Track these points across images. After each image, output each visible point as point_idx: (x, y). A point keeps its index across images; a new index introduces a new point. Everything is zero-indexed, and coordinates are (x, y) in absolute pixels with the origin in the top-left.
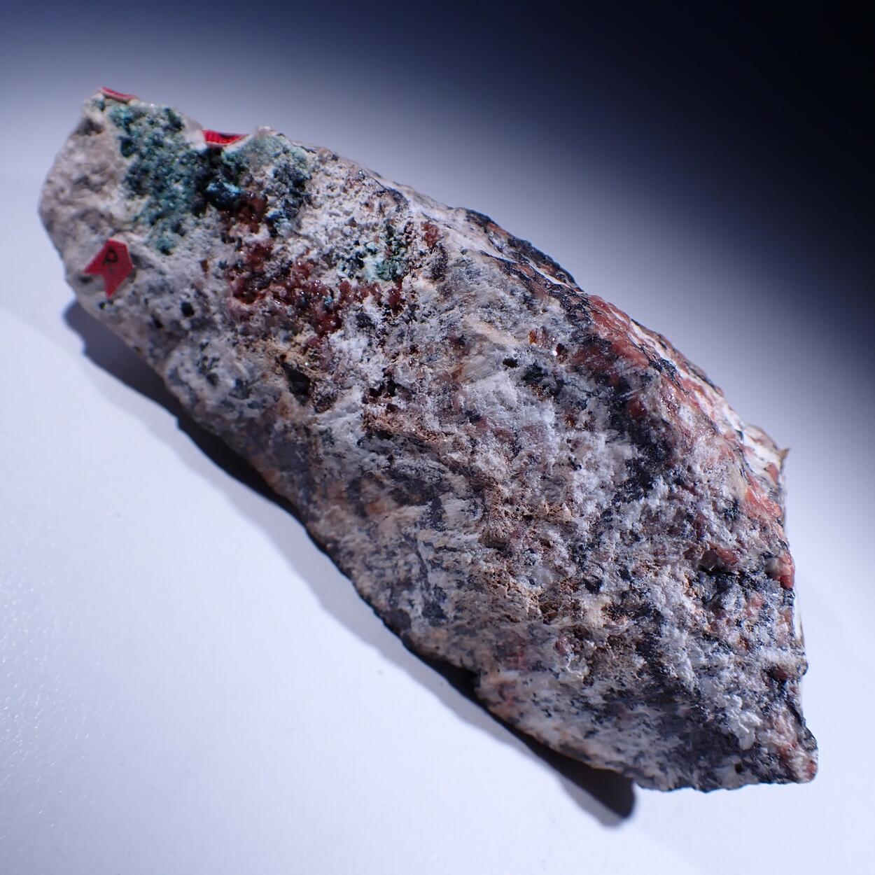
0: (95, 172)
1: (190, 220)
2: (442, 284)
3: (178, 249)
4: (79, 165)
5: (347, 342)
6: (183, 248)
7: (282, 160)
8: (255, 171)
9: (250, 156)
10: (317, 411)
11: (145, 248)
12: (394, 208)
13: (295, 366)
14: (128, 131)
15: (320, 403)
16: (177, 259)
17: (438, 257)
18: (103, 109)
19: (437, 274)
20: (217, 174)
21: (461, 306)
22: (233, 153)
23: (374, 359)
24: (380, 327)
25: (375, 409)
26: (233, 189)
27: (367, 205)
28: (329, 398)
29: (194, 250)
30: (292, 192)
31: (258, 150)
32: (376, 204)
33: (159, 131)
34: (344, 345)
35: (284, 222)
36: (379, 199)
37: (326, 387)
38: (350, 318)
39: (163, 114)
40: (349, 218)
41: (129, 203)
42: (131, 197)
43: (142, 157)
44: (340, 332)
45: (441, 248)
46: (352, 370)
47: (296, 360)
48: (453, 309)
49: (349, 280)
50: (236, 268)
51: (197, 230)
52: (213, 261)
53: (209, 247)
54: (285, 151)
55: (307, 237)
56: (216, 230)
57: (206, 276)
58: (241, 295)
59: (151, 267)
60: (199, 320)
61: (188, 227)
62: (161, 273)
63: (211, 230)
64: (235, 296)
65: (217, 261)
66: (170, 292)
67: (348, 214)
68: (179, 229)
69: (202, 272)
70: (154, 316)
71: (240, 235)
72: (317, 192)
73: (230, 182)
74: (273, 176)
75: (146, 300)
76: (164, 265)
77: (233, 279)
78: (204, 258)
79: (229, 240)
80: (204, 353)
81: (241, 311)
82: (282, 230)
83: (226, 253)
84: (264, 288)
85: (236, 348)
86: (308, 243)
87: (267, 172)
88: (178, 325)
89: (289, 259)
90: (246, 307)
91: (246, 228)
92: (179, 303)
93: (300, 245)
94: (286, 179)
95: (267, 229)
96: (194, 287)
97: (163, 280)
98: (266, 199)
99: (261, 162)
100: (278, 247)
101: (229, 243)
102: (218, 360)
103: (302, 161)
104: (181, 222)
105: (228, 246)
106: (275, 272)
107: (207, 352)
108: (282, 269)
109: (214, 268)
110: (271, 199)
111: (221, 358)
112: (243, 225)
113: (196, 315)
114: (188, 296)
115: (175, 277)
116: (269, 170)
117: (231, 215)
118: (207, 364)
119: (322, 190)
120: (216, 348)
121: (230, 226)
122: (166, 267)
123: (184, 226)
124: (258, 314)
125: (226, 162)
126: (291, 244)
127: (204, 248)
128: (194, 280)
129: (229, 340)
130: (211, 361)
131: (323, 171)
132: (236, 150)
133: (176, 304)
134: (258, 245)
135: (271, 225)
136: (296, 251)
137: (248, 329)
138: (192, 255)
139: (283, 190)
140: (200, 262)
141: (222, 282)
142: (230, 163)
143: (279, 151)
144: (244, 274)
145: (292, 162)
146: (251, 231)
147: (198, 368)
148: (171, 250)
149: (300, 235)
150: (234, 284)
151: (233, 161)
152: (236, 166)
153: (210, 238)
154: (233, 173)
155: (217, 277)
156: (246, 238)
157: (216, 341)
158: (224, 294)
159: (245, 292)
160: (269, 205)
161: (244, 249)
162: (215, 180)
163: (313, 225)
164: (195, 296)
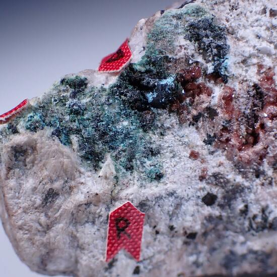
0: (52, 181)
1: (153, 137)
3: (165, 166)
4: (34, 189)
6: (168, 161)
7: (182, 26)
8: (172, 52)
9: (159, 46)
11: (143, 191)
14: (50, 125)
16: (173, 172)
18: (15, 131)
20: (148, 83)
22: (143, 58)
26: (169, 81)
29: (177, 154)
30: (214, 38)
31: (160, 37)
33: (70, 102)
35: (227, 63)
39: (62, 88)
40: (268, 13)
41: (101, 173)
42: (96, 168)
43: (78, 131)
50: (225, 129)
51: (166, 138)
52: (197, 146)
53: (186, 140)
54: (179, 17)
55: (250, 57)
56: (180, 123)
57: (203, 161)
58: (243, 145)
59: (159, 198)
60: (224, 197)
61: (158, 143)
62: (171, 194)
63: (176, 127)
64: (240, 150)
65: (200, 143)
66: (187, 201)
67: (264, 11)
68: (152, 152)
69: (198, 162)
70: (185, 233)
71: (204, 105)
72: (228, 21)
73: (160, 79)
74: (188, 42)
75: (172, 228)
76: (168, 185)
77: (228, 140)
78: (189, 152)
79: (196, 119)
80: (250, 215)
81: (257, 153)
82: (230, 70)
83: (202, 131)
84: (256, 121)
85: (274, 184)
86: (255, 61)
87: (181, 44)
88: (210, 218)
89: (252, 84)
90: (259, 147)
91: (203, 96)
92: (200, 202)
93: (252, 67)
94: (203, 32)
95: (216, 83)
96: (202, 178)
97: (176, 198)
98: (197, 63)
99: (171, 42)
100: (237, 86)
101: (197, 122)
102: (267, 207)
103: (198, 11)
104: (149, 145)
105: (200, 124)
106: (251, 104)
107: (252, 212)
108: (254, 96)
109: (203, 150)
110: (200, 59)
111: (269, 202)
112: (197, 98)
113: (220, 196)
114: (203, 189)
115: (184, 186)
116: (182, 41)
117: (182, 102)
118: (259, 220)
119: (229, 17)
120: (257, 201)
121: (187, 109)
122: (170, 187)
123: (154, 146)
124: (272, 142)
125: (143, 69)
126: (244, 73)
127: (183, 144)
128: (199, 173)
129: (263, 185)
130: (260, 214)
131: (216, 4)
132: (144, 53)
133: (197, 205)
134: (224, 98)
135: (218, 76)
136: (252, 74)
137: (272, 160)
138: (180, 158)
139: (207, 43)
140: (190, 157)
141: (220, 152)
142: (148, 67)
143: (175, 22)
144: (235, 128)
145: (192, 19)
146: (209, 95)
147: (253, 232)
148: (162, 172)
149: (244, 62)
150: (233, 141)
151: (149, 63)
152: (154, 64)
153: (181, 133)
154: (155, 71)
155: (212, 153)
156: (212, 103)
157: (252, 196)
158: (230, 158)
159: (244, 141)
160: (202, 65)
161: (219, 111)
162: (151, 89)
163: (246, 45)
164: (208, 183)
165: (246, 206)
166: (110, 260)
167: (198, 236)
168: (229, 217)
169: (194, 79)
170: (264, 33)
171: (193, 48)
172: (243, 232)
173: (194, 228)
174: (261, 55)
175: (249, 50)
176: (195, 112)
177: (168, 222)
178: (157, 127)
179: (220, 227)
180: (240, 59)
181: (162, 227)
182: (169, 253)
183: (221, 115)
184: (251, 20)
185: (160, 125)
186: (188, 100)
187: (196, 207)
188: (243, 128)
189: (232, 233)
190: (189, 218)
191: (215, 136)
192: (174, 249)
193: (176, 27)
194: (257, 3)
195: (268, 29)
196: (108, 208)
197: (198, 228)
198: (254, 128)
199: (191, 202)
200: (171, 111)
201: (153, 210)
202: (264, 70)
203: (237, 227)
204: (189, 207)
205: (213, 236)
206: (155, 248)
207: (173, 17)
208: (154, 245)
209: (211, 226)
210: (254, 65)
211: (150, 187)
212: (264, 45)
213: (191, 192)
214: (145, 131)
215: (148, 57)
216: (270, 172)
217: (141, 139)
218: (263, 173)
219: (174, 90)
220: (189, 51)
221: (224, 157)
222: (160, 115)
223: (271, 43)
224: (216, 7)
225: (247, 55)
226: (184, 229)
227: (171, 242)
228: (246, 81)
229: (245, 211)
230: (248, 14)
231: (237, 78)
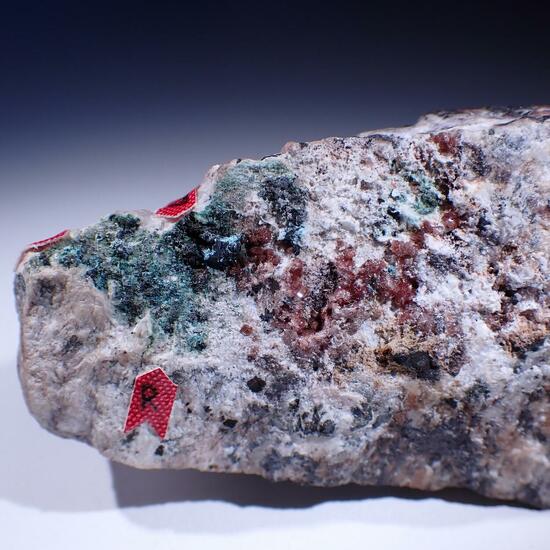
0: (77, 327)
1: (204, 300)
2: (492, 174)
3: (211, 336)
4: (56, 333)
5: (436, 293)
6: (215, 331)
7: (259, 180)
8: (241, 207)
9: (227, 198)
10: (454, 375)
11: (179, 359)
12: (390, 147)
13: (407, 351)
14: (87, 263)
15: (451, 365)
16: (218, 345)
17: (470, 155)
18: (47, 263)
19: (480, 169)
20: (207, 237)
21: (525, 178)
22: (207, 208)
23: (476, 286)
24: (458, 255)
25: (511, 329)
26: (232, 240)
27: (363, 162)
28: (457, 354)
29: (227, 325)
30: (291, 201)
31: (231, 188)
32: (371, 155)
33: (116, 242)
34: (436, 297)
35: (301, 232)
36: (369, 151)
37: (446, 348)
38: (423, 270)
39: (110, 225)
40: (359, 185)
41: (135, 330)
42: (131, 322)
43: (118, 277)
44: (422, 290)
45: (466, 144)
46: (462, 311)
47: (402, 345)
48: (520, 186)
49: (396, 239)
50: (285, 307)
51: (218, 304)
52: (252, 320)
53: (241, 311)
54: (256, 170)
55: (330, 230)
56: (237, 290)
57: (255, 339)
58: (305, 329)
59: (197, 371)
60: (274, 386)
61: (207, 308)
62: (212, 369)
63: (232, 294)
64: (300, 334)
65: (256, 317)
66: (230, 381)
67: (355, 181)
68: (199, 317)
69: (249, 339)
70: (223, 418)
71: (267, 275)
72: (312, 185)
73: (223, 236)
74: (261, 200)
75: (207, 409)
76: (210, 359)
77: (288, 320)
78: (242, 325)
79: (256, 289)
80: (300, 412)
81: (318, 342)
82: (304, 241)
83: (260, 304)
84: (324, 305)
85: (332, 381)
86: (335, 235)
87: (254, 201)
88: (254, 407)
89: (327, 262)
90: (321, 335)
91: (268, 265)
92: (244, 385)
93: (330, 242)
94: (279, 192)
95: (286, 253)
96: (251, 358)
97: (217, 375)
98: (268, 225)
99: (242, 196)
100: (309, 260)
101: (257, 292)
102: (321, 406)
103: (279, 167)
104: (196, 308)
105: (259, 296)
106: (321, 284)
107: (302, 408)
108: (326, 276)
109: (258, 327)
110: (272, 222)
111: (323, 402)
112: (261, 265)
113: (268, 383)
114: (251, 371)
115: (228, 363)
116: (254, 197)
117: (243, 266)
118: (309, 419)
119: (314, 180)
120: (311, 397)
121: (248, 276)
122: (212, 361)
123: (202, 311)
124: (337, 332)
125: (205, 221)
126: (320, 248)
127: (236, 315)
128: (248, 351)
129: (320, 379)
130: (312, 413)
131: (302, 163)
132: (208, 203)
133: (241, 388)
134: (291, 271)
135: (289, 245)
136: (329, 250)
137: (334, 353)
138: (230, 331)
139: (282, 205)
140: (241, 331)
141: (276, 332)
142: (211, 219)
143: (250, 174)
144: (297, 307)
145: (271, 175)
146: (275, 264)
147: (300, 432)
148: (205, 341)
149: (322, 234)
150: (293, 323)
151: (213, 215)
152: (218, 217)
153: (236, 302)
154: (218, 226)
155: (267, 332)
156: (276, 274)
157: (306, 391)
158: (286, 341)
159: (306, 324)
160: (274, 229)
161: (282, 284)
162: (209, 244)
163: (329, 216)
164: (257, 366)
165: (297, 401)
166: (129, 432)
167: (237, 425)
168: (276, 410)
169: (262, 243)
170: (350, 207)
171: (266, 207)
172: (289, 431)
173: (234, 414)
174: (342, 230)
175: (329, 222)
176: (255, 281)
177: (203, 401)
178: (209, 290)
179: (266, 420)
180: (318, 230)
181: (196, 406)
182: (201, 438)
183: (283, 290)
184: (338, 188)
185: (213, 288)
186: (251, 266)
187: (238, 391)
188: (308, 309)
189: (278, 430)
190: (229, 401)
191: (274, 312)
192: (207, 435)
193: (251, 180)
194: (350, 171)
195: (356, 202)
196: (136, 371)
197: (238, 415)
198: (320, 312)
199: (234, 384)
200: (228, 275)
201: (189, 383)
202: (344, 248)
203: (284, 424)
204: (231, 389)
205: (257, 429)
206: (185, 429)
207: (250, 168)
208: (184, 425)
209: (254, 417)
210: (333, 240)
211: (189, 356)
212: (349, 219)
213: (235, 372)
214: (195, 292)
215: (213, 209)
216: (330, 367)
217: (189, 299)
218: (323, 365)
219: (235, 251)
220: (260, 210)
221: (280, 339)
222: (217, 277)
223: (357, 218)
224: (301, 167)
225: (327, 227)
226: (221, 413)
227: (205, 426)
228: (321, 256)
229: (295, 406)
230: (337, 181)
231: (311, 251)
